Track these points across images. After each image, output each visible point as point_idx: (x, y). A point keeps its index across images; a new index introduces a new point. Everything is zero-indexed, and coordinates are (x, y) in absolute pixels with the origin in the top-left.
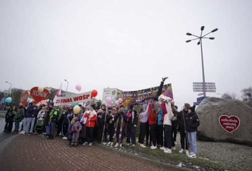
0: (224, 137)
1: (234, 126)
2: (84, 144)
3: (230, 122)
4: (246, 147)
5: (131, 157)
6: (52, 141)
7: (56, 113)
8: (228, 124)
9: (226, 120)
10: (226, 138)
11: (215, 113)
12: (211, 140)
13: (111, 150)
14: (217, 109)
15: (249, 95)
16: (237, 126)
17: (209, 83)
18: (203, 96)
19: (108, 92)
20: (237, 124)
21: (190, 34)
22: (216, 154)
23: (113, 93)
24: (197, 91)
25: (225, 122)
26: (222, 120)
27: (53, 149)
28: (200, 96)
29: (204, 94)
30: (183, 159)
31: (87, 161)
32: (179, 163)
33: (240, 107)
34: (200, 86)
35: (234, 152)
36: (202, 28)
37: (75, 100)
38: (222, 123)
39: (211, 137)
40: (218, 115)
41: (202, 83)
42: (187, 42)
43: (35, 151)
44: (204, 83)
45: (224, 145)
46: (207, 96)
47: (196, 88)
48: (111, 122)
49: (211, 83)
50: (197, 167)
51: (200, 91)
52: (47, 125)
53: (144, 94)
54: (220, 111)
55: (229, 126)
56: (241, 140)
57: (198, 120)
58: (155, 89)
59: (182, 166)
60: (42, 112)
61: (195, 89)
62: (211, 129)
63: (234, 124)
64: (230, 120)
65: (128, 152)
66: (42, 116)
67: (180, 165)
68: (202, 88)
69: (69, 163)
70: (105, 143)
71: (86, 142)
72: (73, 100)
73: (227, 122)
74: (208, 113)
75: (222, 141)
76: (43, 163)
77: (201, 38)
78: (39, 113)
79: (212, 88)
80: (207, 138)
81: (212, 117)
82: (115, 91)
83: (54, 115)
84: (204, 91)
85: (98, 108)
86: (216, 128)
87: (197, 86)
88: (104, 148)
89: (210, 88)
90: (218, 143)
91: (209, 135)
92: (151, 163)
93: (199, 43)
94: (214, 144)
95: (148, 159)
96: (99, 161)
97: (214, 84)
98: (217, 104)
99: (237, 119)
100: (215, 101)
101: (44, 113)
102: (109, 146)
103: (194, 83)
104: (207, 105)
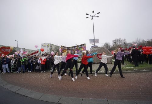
7: (24, 60)
15: (115, 43)
17: (96, 39)
18: (94, 45)
19: (44, 46)
21: (88, 14)
23: (48, 46)
24: (91, 43)
28: (92, 46)
29: (94, 44)
34: (92, 41)
36: (93, 12)
38: (98, 56)
41: (93, 39)
42: (87, 18)
46: (95, 45)
58: (79, 46)
61: (91, 42)
66: (13, 63)
77: (93, 16)
79: (97, 42)
82: (48, 45)
84: (94, 43)
85: (46, 55)
86: (96, 59)
93: (92, 19)
103: (90, 39)
104: (93, 49)
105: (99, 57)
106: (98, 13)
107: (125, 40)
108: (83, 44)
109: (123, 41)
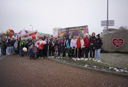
0: (114, 50)
1: (120, 44)
2: (39, 58)
3: (118, 42)
4: (125, 54)
5: (61, 63)
6: (23, 57)
7: (22, 44)
8: (117, 43)
9: (116, 41)
10: (115, 50)
11: (111, 37)
12: (107, 52)
13: (52, 60)
14: (112, 35)
16: (122, 44)
19: (56, 30)
20: (122, 43)
22: (108, 59)
24: (103, 26)
25: (116, 42)
26: (114, 41)
27: (22, 62)
28: (104, 29)
29: (107, 27)
30: (88, 63)
31: (38, 66)
32: (86, 65)
33: (125, 33)
35: (118, 57)
37: (30, 36)
38: (113, 43)
39: (107, 51)
40: (112, 39)
41: (106, 21)
43: (12, 63)
44: (108, 21)
45: (113, 54)
47: (102, 24)
48: (52, 46)
49: (112, 21)
50: (95, 66)
51: (105, 26)
52: (20, 50)
53: (73, 29)
54: (113, 36)
55: (118, 44)
56: (123, 51)
57: (102, 42)
58: (79, 28)
59: (87, 66)
60: (16, 43)
62: (108, 46)
63: (120, 43)
64: (118, 41)
65: (60, 61)
67: (86, 66)
68: (106, 24)
69: (28, 68)
70: (49, 57)
71: (40, 57)
72: (29, 36)
73: (117, 42)
74: (106, 38)
75: (113, 52)
76: (14, 69)
78: (15, 44)
79: (112, 24)
80: (104, 51)
81: (108, 40)
83: (22, 45)
84: (108, 26)
86: (110, 45)
87: (104, 23)
88: (49, 60)
89: (111, 24)
90: (110, 54)
91: (106, 50)
92: (71, 66)
94: (108, 54)
95: (70, 64)
96: (44, 66)
97: (114, 21)
98: (112, 32)
99: (122, 40)
100: (111, 31)
101: (17, 44)
102: (52, 58)
104: (106, 33)
105: (115, 45)
108: (85, 26)
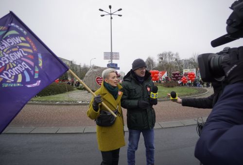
15: (162, 58)
17: (115, 53)
18: (111, 63)
21: (102, 11)
26: (97, 79)
34: (108, 55)
36: (110, 7)
40: (96, 77)
42: (102, 16)
44: (111, 53)
51: (108, 59)
54: (97, 74)
55: (100, 82)
61: (106, 58)
64: (101, 79)
68: (110, 57)
77: (111, 14)
79: (117, 57)
97: (119, 53)
103: (104, 53)
106: (119, 10)
107: (177, 54)
109: (174, 56)
